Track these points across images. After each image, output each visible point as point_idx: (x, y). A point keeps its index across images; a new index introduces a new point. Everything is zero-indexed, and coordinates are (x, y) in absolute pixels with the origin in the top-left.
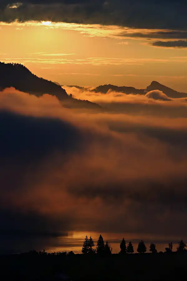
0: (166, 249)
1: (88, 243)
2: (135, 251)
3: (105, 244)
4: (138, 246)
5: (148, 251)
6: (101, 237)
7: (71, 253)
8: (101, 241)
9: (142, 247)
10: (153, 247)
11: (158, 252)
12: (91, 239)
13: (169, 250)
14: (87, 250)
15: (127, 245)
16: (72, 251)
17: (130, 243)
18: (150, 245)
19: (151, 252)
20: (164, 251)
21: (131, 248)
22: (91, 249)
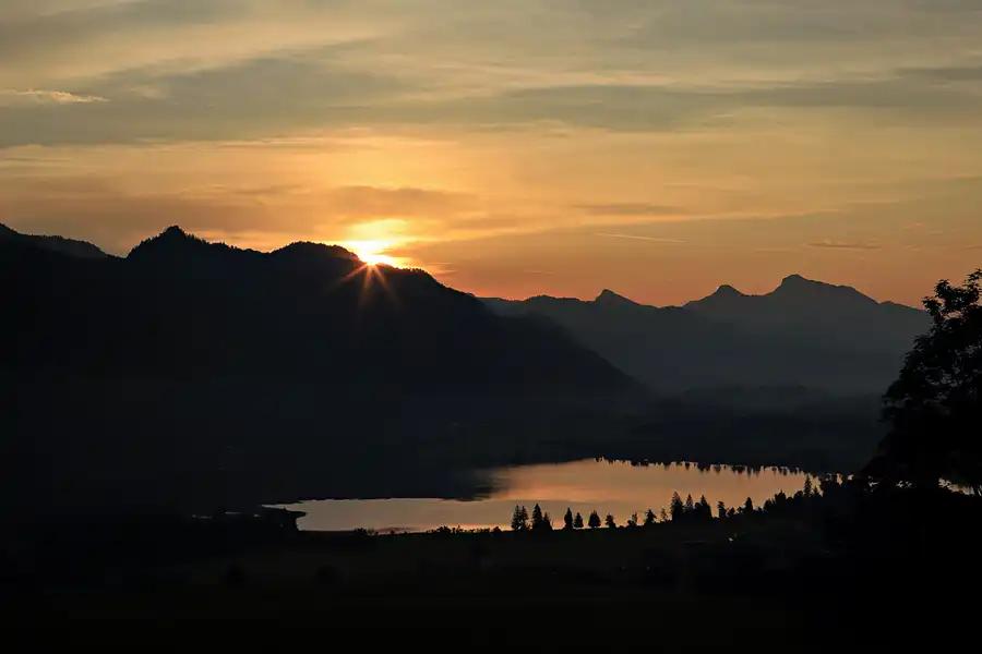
0: (629, 522)
1: (521, 515)
2: (586, 526)
3: (543, 516)
4: (589, 519)
5: (603, 525)
9: (594, 519)
10: (610, 519)
11: (617, 526)
12: (523, 510)
13: (632, 524)
14: (519, 525)
15: (574, 517)
16: (497, 528)
17: (578, 514)
18: (605, 517)
19: (607, 527)
20: (625, 525)
21: (579, 520)
22: (523, 524)
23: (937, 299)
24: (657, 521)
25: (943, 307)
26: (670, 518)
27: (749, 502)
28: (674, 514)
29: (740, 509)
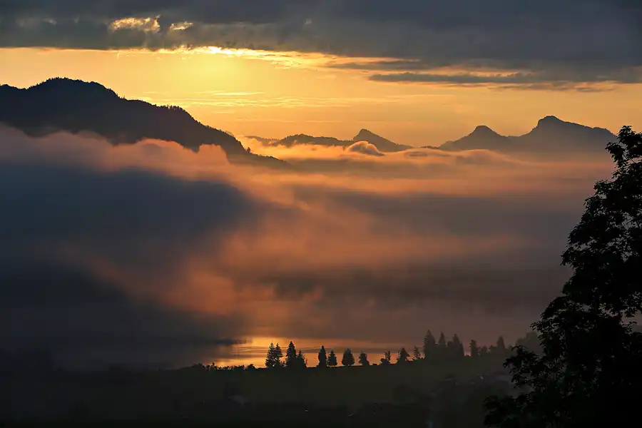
0: (382, 360)
1: (275, 352)
2: (340, 364)
3: (297, 354)
4: (342, 356)
5: (357, 363)
6: (291, 345)
7: (251, 366)
8: (291, 349)
9: (348, 358)
10: (363, 357)
11: (371, 364)
12: (278, 348)
13: (385, 362)
14: (273, 363)
15: (328, 355)
16: (252, 365)
17: (332, 352)
18: (359, 355)
19: (361, 364)
20: (379, 363)
21: (333, 360)
22: (278, 361)
23: (621, 144)
24: (410, 359)
25: (626, 152)
26: (422, 356)
27: (501, 341)
28: (426, 352)
29: (492, 348)
